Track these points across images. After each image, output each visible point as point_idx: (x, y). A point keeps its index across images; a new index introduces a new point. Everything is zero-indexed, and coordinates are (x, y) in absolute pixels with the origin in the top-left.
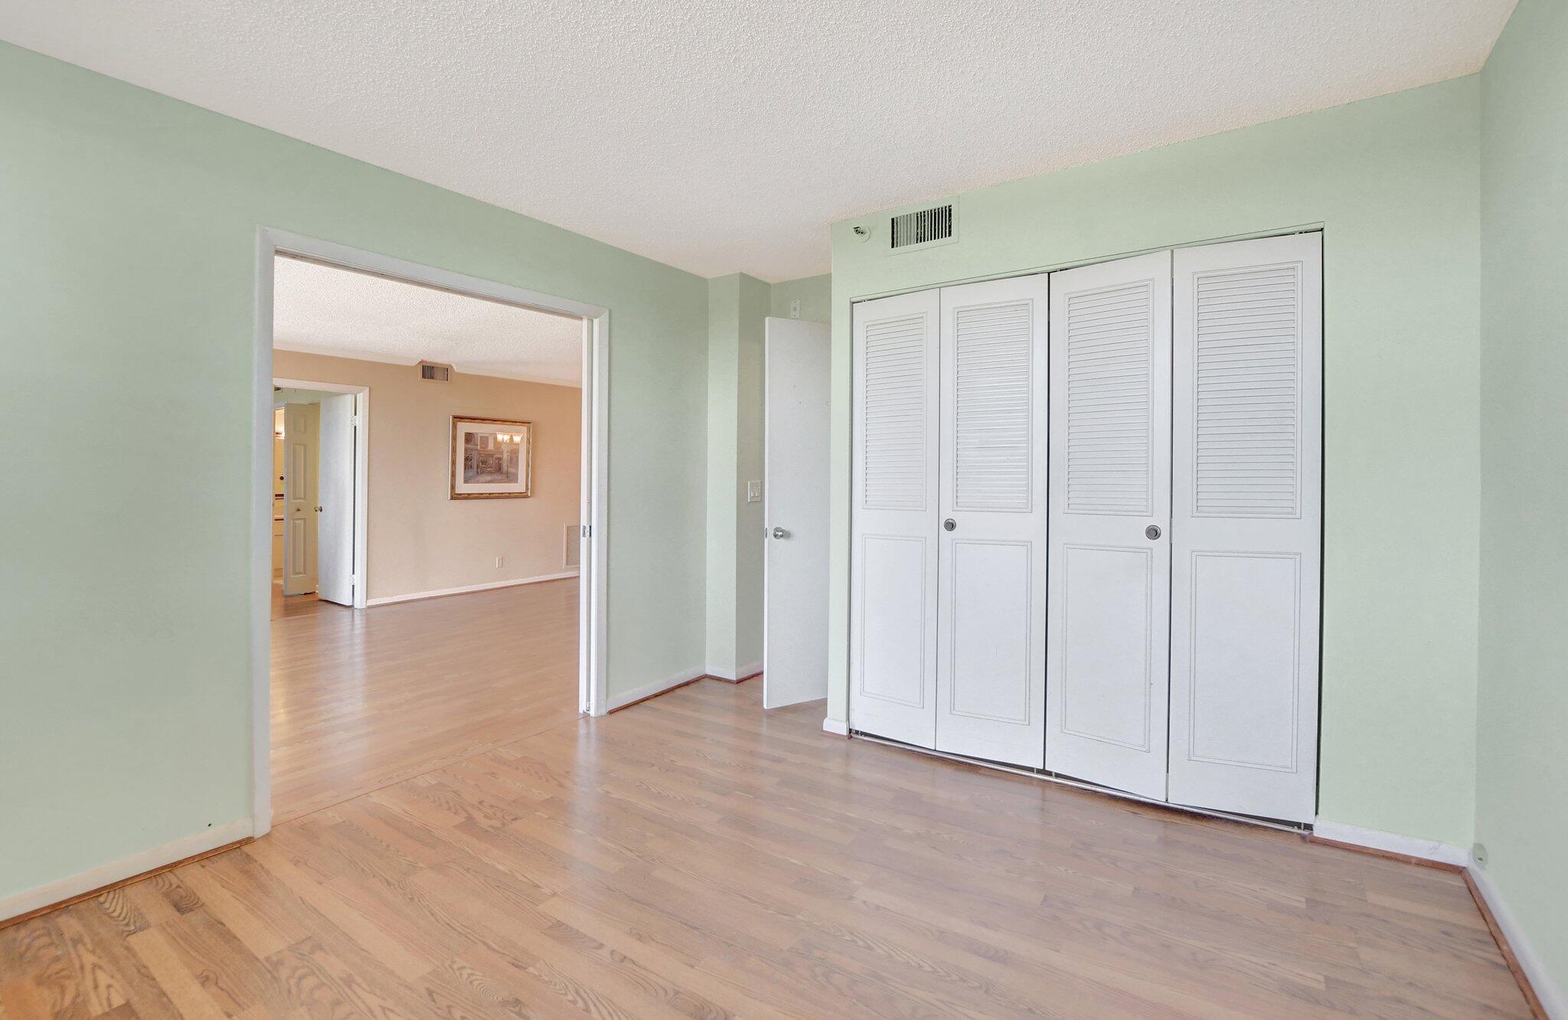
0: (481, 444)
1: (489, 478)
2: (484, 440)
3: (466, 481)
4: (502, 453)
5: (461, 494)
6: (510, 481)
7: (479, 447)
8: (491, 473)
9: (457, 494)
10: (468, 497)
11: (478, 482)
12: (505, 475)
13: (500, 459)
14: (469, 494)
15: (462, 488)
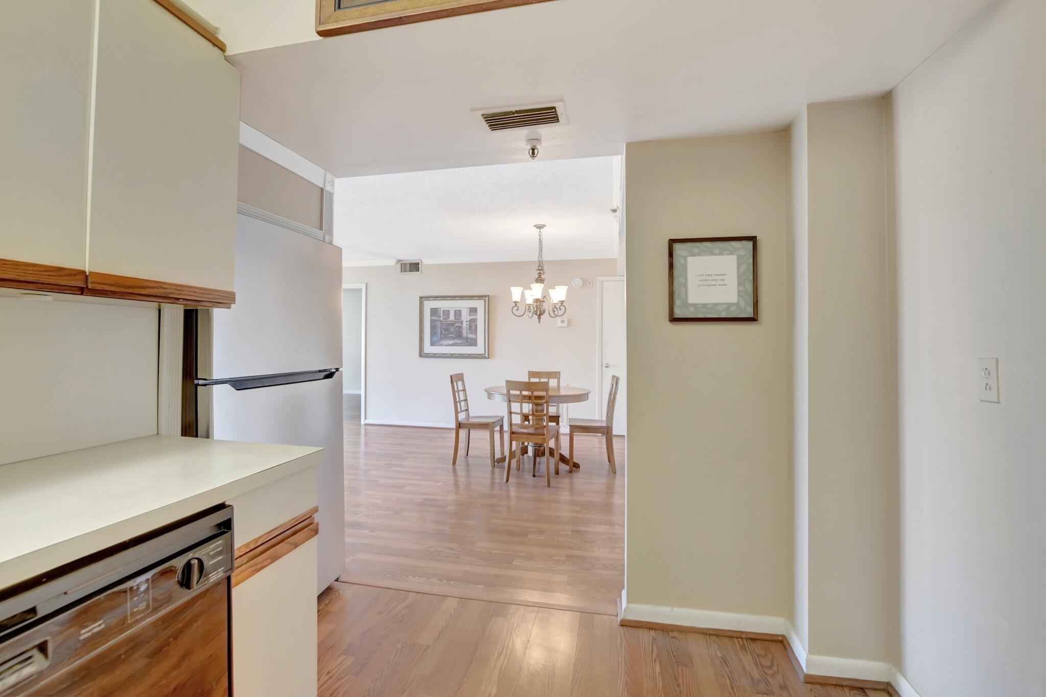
0: (444, 315)
1: (451, 342)
2: (447, 313)
3: (432, 344)
4: (462, 322)
5: (428, 354)
6: (471, 345)
7: (442, 319)
8: (452, 338)
9: (425, 354)
10: (435, 356)
11: (442, 345)
12: (466, 340)
13: (460, 327)
14: (434, 354)
15: (428, 349)
